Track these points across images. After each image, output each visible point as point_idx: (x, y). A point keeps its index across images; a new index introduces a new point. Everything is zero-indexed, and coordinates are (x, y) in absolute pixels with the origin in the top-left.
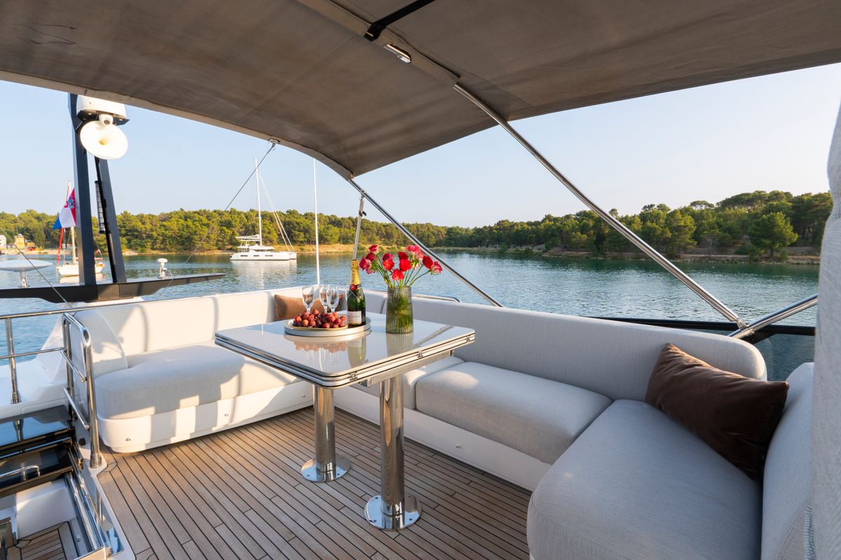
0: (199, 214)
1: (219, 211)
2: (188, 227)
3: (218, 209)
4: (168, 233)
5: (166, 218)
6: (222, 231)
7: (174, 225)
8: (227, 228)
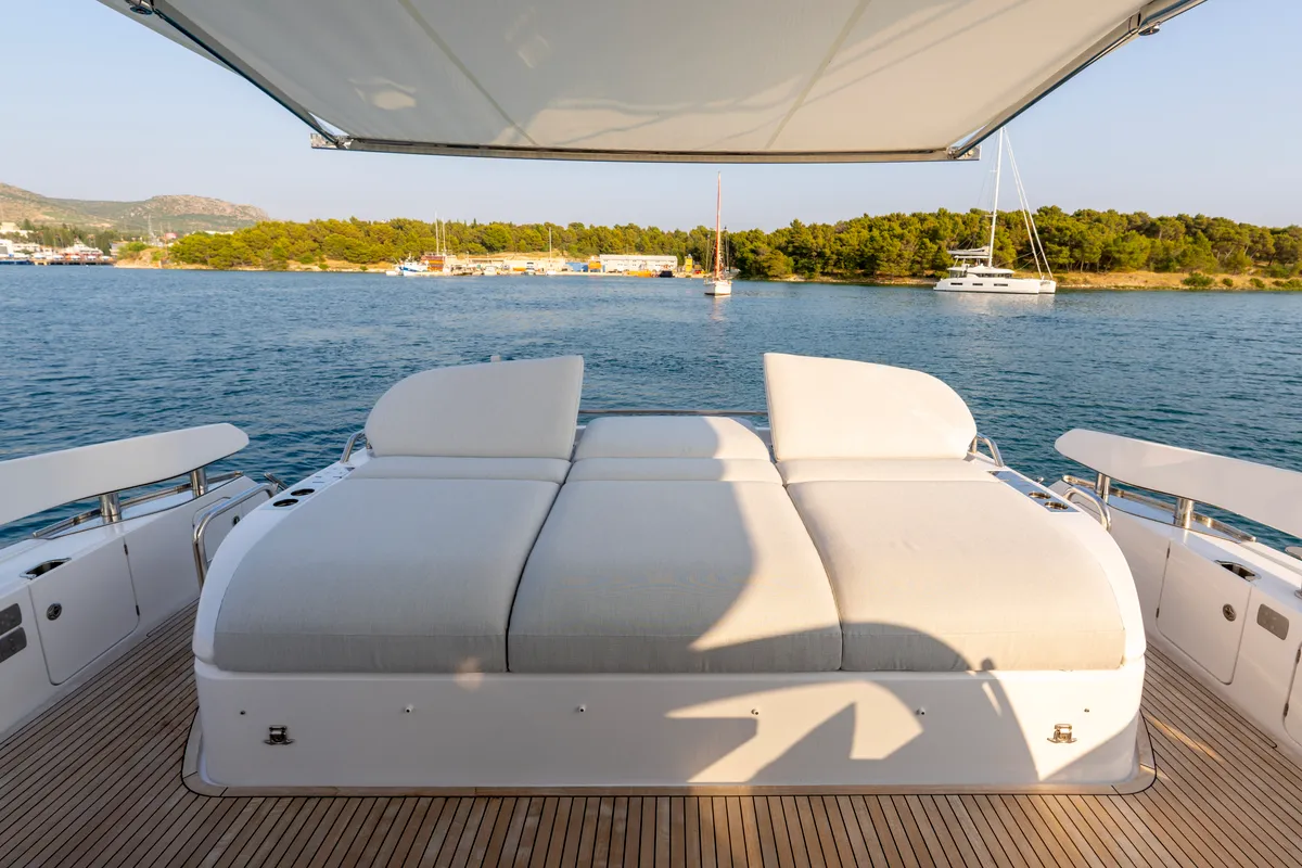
0: (889, 220)
1: (920, 214)
2: (872, 239)
3: (917, 211)
4: (845, 250)
5: (845, 227)
6: (923, 246)
7: (853, 239)
8: (931, 241)
